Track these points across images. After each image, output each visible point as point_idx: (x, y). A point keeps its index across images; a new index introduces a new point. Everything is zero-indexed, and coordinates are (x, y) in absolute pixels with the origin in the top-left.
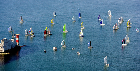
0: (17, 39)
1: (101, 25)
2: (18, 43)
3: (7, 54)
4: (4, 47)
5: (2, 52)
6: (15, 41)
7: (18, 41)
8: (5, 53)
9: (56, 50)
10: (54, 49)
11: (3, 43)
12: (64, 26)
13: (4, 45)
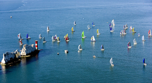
0: (36, 45)
1: (111, 31)
2: (36, 48)
3: (29, 57)
4: (26, 51)
5: (24, 55)
6: (34, 46)
7: (37, 46)
8: (27, 56)
9: (67, 52)
10: (66, 51)
11: (25, 48)
12: (83, 33)
13: (26, 50)
